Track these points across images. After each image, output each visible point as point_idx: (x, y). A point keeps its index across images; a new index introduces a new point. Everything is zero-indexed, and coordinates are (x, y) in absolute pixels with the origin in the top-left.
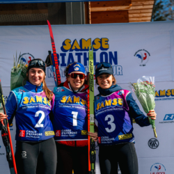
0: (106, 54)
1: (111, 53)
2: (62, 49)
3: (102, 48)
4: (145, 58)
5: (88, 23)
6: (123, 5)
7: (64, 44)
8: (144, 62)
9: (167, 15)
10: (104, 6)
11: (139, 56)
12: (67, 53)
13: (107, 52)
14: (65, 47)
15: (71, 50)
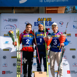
0: (50, 23)
1: (52, 22)
2: (38, 21)
3: (49, 21)
4: (62, 24)
5: (45, 13)
6: (56, 8)
7: (38, 19)
8: (62, 25)
9: (69, 12)
10: (51, 8)
11: (60, 24)
12: (39, 22)
13: (51, 22)
14: (38, 20)
15: (40, 21)
